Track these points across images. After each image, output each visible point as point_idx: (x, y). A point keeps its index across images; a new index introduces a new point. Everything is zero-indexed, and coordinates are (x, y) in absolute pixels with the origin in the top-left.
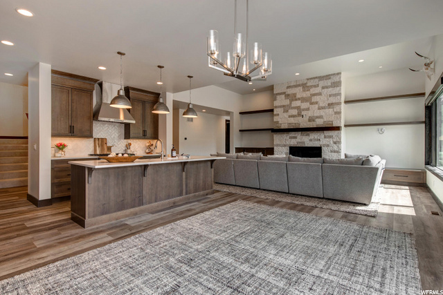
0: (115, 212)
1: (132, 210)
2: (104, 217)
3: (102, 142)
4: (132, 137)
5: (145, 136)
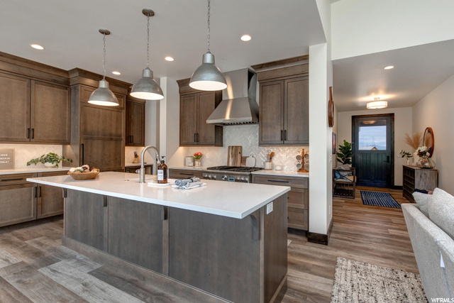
3: (236, 151)
4: (263, 142)
5: (284, 140)
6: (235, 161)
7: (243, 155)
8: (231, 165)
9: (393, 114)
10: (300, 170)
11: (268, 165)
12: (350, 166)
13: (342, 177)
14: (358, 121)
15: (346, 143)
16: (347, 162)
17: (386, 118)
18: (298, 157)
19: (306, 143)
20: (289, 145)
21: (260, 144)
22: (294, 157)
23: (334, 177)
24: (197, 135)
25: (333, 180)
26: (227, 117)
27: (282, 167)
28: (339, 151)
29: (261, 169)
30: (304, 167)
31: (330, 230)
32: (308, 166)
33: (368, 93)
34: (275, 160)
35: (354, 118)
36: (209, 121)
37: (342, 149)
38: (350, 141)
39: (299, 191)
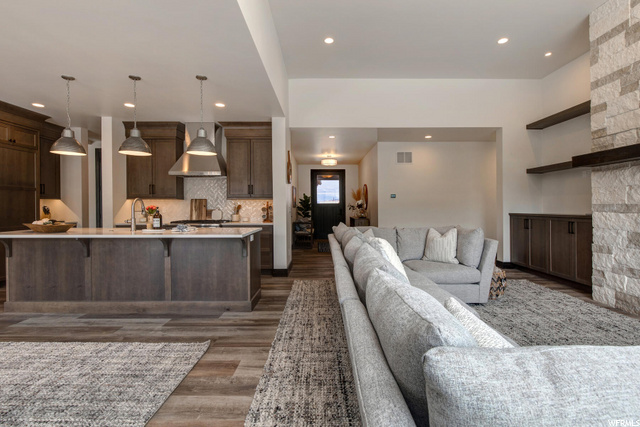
0: (43, 300)
1: (66, 303)
2: (28, 303)
3: (200, 204)
4: (230, 196)
5: (251, 194)
6: (199, 214)
7: (209, 208)
8: (194, 218)
9: (344, 171)
10: (265, 221)
11: (235, 218)
12: (310, 219)
13: (301, 229)
14: (317, 174)
15: (305, 197)
16: (307, 215)
17: (339, 174)
18: (263, 209)
19: (270, 197)
20: (256, 198)
21: (228, 198)
22: (260, 209)
23: (294, 230)
24: (152, 187)
25: (293, 233)
26: (186, 169)
27: (249, 219)
28: (299, 205)
29: (228, 221)
30: (268, 217)
31: (290, 266)
32: (272, 217)
33: (323, 152)
34: (241, 212)
35: (312, 171)
36: (171, 173)
37: (302, 202)
38: (309, 195)
39: (265, 238)
